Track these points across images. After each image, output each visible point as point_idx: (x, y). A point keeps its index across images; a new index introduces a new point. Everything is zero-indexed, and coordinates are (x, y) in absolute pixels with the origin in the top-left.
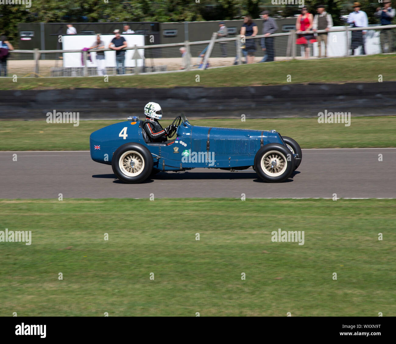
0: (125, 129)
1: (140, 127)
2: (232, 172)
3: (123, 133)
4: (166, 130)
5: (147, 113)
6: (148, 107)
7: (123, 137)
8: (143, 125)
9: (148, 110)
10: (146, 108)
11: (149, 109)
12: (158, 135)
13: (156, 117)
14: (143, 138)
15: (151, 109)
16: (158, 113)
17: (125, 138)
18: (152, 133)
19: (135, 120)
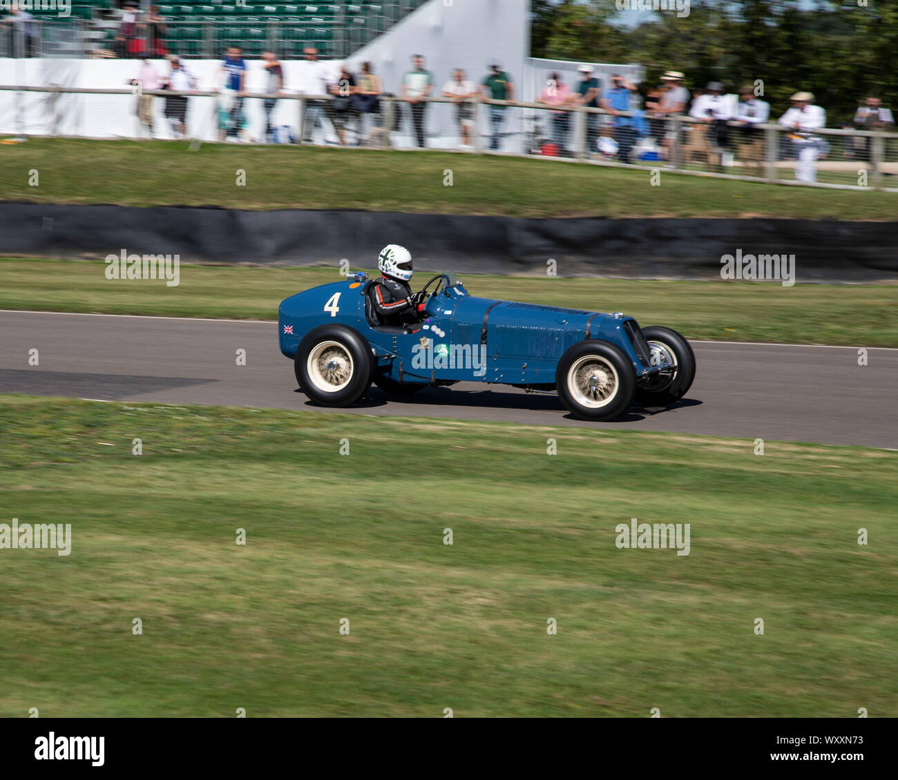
0: (337, 296)
1: (363, 293)
2: (529, 393)
3: (331, 305)
4: (410, 301)
5: (382, 266)
6: (384, 254)
7: (330, 312)
8: (369, 287)
9: (382, 259)
10: (381, 256)
11: (385, 258)
12: (392, 307)
13: (398, 274)
14: (363, 316)
15: (388, 259)
16: (402, 266)
17: (333, 315)
18: (381, 304)
19: (361, 279)
